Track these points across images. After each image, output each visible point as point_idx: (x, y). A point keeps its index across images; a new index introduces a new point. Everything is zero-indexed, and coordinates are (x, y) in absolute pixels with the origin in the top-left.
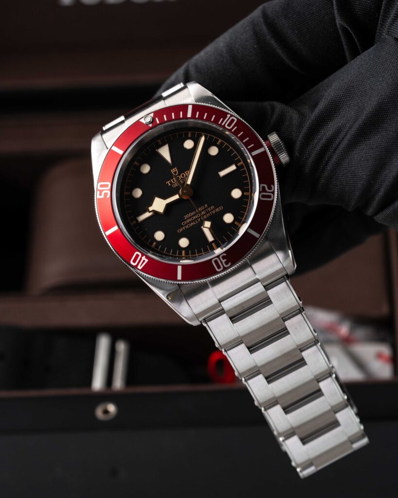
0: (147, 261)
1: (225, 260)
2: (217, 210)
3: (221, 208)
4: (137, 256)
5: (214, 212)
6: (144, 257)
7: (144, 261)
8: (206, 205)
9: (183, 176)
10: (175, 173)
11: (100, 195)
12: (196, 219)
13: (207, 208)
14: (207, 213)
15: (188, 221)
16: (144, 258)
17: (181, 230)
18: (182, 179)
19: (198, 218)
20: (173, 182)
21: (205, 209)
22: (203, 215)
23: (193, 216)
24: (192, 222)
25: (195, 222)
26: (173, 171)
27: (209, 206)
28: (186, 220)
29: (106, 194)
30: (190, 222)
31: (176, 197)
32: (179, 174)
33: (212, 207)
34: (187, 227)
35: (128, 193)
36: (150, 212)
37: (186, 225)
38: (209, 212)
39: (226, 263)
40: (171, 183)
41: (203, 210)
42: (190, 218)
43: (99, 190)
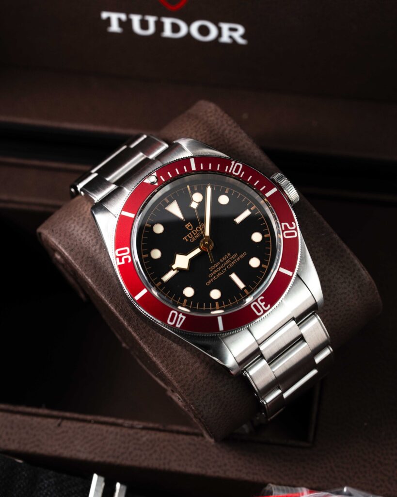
0: (184, 318)
1: (264, 303)
2: (242, 256)
3: (245, 254)
4: (174, 315)
5: (238, 259)
6: (181, 314)
7: (182, 318)
8: (229, 254)
9: (198, 229)
10: (190, 227)
11: (121, 261)
12: (222, 269)
13: (231, 256)
14: (232, 261)
15: (214, 272)
16: (181, 316)
17: (209, 282)
18: (198, 232)
19: (224, 268)
20: (191, 237)
21: (229, 257)
22: (228, 264)
23: (218, 267)
24: (219, 272)
25: (222, 272)
26: (188, 226)
27: (232, 254)
28: (212, 272)
29: (126, 260)
30: (217, 273)
31: (198, 251)
32: (194, 229)
33: (236, 255)
34: (214, 278)
35: (146, 255)
36: (174, 270)
37: (213, 277)
38: (234, 260)
39: (266, 306)
40: (188, 238)
41: (227, 259)
42: (215, 269)
43: (117, 257)
